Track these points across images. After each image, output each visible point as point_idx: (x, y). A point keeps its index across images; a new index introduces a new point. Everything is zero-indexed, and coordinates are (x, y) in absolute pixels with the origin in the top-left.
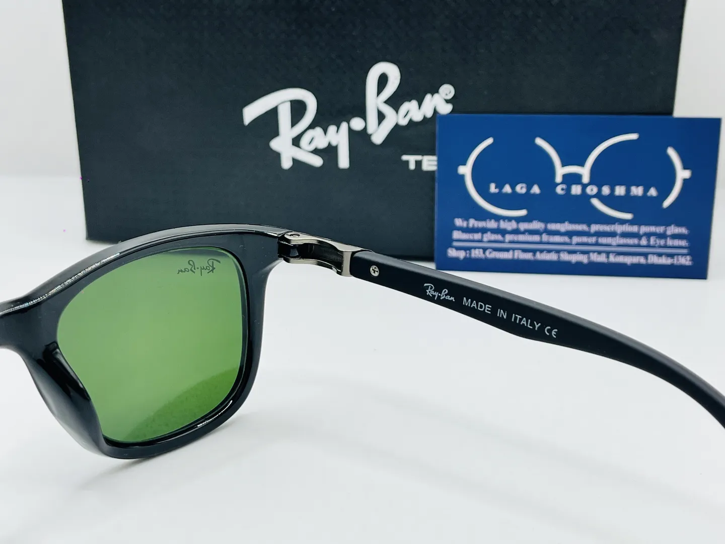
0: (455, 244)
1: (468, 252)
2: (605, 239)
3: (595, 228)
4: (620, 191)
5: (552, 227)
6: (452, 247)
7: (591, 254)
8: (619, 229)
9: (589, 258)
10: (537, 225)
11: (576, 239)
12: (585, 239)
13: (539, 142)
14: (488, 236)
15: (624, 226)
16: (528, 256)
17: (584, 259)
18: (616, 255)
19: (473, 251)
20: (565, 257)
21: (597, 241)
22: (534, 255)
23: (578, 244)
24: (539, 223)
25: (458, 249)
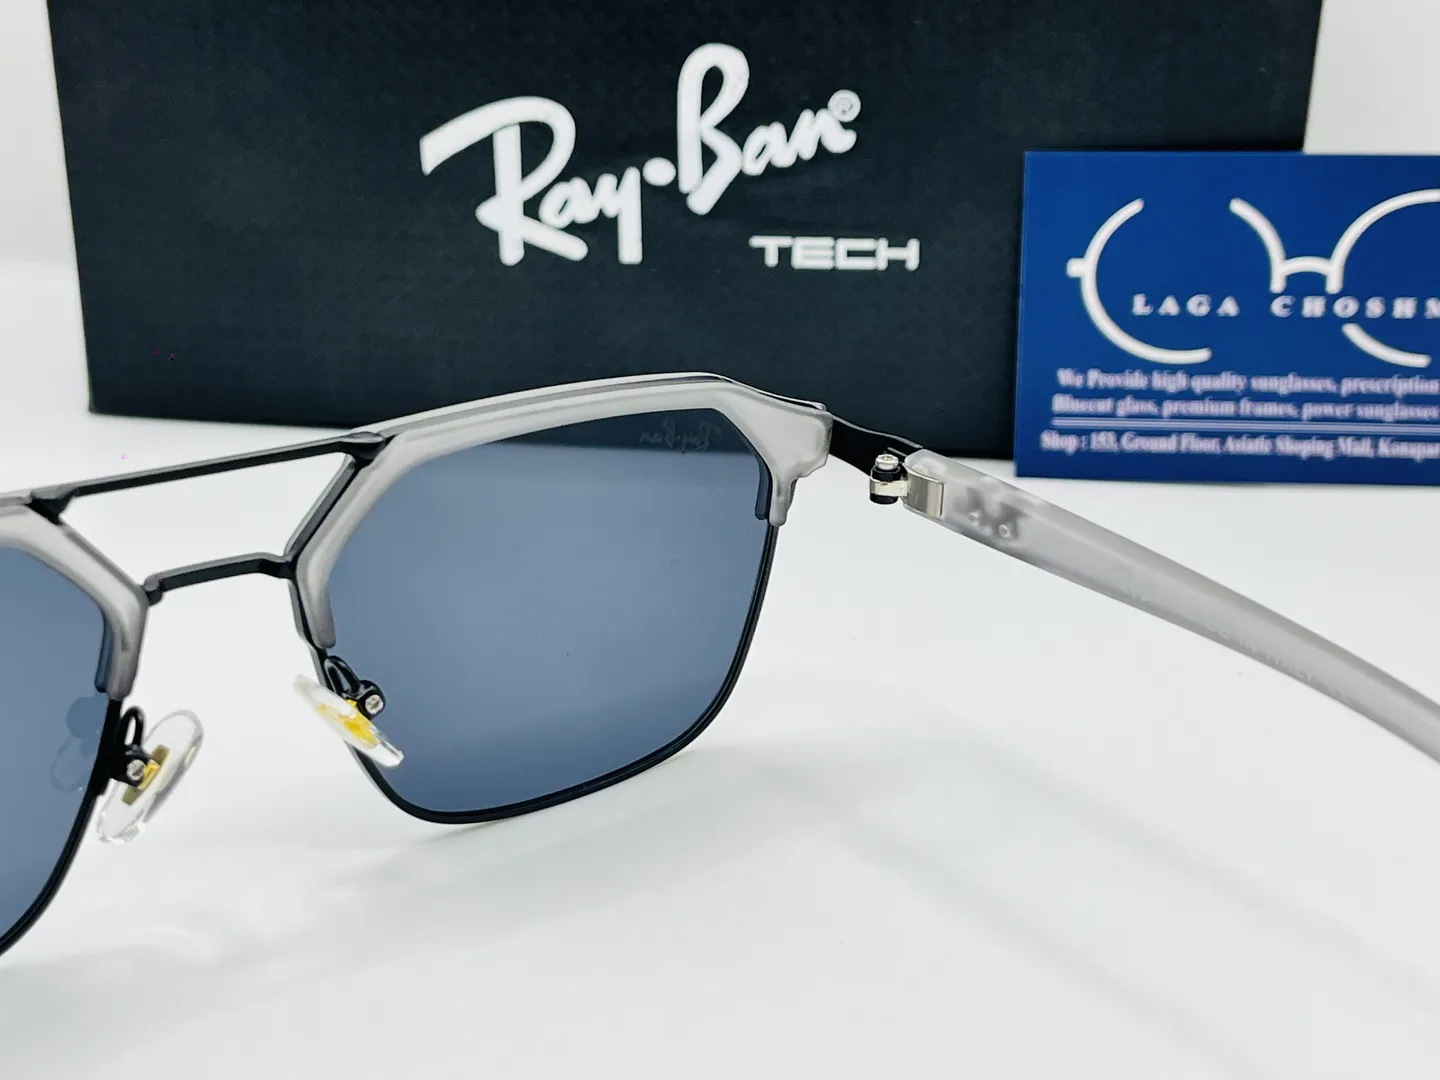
0: (1058, 422)
1: (1083, 438)
2: (1371, 408)
3: (1349, 386)
4: (1404, 308)
5: (1262, 384)
6: (1052, 428)
7: (1341, 440)
8: (1401, 387)
9: (1336, 448)
10: (1228, 381)
11: (1309, 410)
12: (1328, 410)
13: (1240, 208)
14: (1128, 406)
15: (1411, 381)
16: (1210, 446)
17: (1324, 450)
18: (1392, 441)
19: (1094, 436)
20: (1287, 446)
21: (1355, 412)
22: (1223, 443)
23: (1314, 420)
24: (1234, 377)
25: (1064, 432)
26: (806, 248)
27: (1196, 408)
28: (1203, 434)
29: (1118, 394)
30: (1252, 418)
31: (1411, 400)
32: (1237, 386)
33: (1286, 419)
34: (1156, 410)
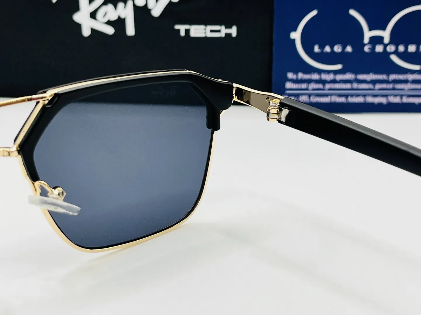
26: (195, 29)
27: (337, 86)
28: (340, 96)
29: (309, 81)
30: (358, 89)
31: (415, 82)
32: (352, 78)
33: (370, 89)
34: (323, 87)
